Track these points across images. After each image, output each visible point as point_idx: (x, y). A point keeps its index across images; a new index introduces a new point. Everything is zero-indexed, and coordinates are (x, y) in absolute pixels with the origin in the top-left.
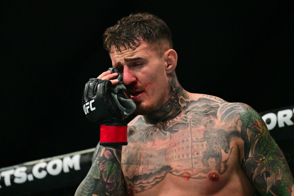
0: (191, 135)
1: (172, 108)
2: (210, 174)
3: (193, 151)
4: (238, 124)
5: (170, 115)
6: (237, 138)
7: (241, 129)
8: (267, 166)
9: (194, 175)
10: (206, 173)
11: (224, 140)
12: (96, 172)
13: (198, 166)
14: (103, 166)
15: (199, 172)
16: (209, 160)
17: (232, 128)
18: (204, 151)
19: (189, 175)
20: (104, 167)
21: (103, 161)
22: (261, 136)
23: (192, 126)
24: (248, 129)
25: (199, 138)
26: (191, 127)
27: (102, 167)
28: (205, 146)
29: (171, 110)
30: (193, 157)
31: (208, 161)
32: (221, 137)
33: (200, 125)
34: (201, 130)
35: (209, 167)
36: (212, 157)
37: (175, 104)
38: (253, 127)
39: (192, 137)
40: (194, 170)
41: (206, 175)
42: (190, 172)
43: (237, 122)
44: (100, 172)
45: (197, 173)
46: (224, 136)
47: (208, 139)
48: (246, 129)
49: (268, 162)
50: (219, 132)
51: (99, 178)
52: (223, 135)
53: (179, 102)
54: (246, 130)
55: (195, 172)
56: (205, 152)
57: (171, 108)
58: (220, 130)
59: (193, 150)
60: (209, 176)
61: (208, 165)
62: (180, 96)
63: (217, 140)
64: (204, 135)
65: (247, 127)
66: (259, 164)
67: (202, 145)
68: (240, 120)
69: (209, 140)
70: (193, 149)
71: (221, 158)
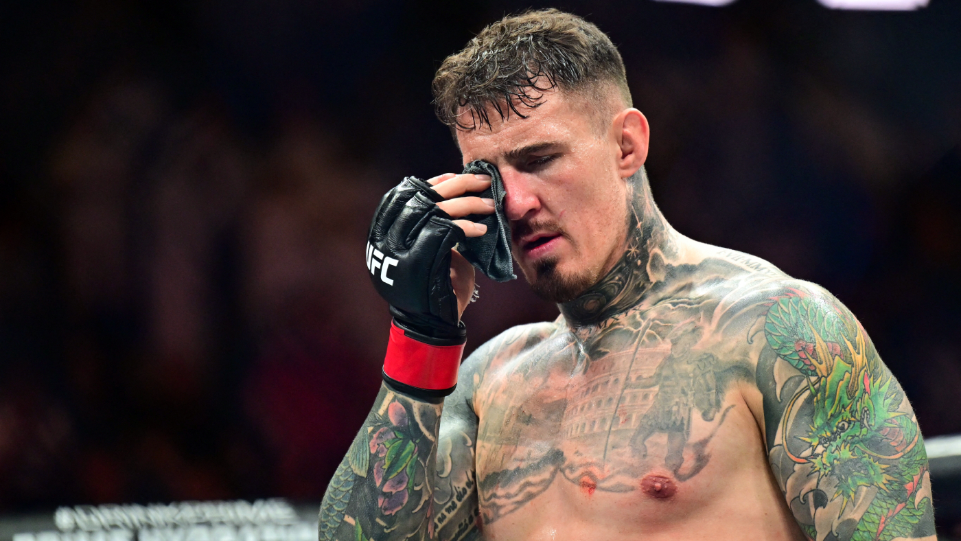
0: (630, 366)
1: (623, 285)
2: (644, 480)
3: (617, 412)
4: (755, 344)
5: (615, 303)
6: (746, 382)
7: (759, 359)
8: (822, 473)
9: (604, 480)
10: (634, 475)
11: (707, 385)
12: (361, 455)
13: (618, 454)
14: (379, 441)
15: (619, 472)
16: (650, 439)
17: (735, 353)
18: (644, 412)
19: (593, 480)
20: (381, 445)
21: (381, 430)
22: (816, 386)
23: (644, 341)
24: (779, 359)
25: (645, 376)
26: (642, 343)
27: (377, 446)
28: (651, 397)
29: (620, 288)
30: (613, 429)
31: (646, 443)
32: (704, 375)
33: (663, 338)
34: (658, 353)
35: (647, 459)
36: (661, 429)
37: (635, 272)
38: (798, 358)
39: (629, 373)
40: (608, 467)
41: (635, 482)
42: (596, 471)
43: (752, 336)
44: (368, 458)
45: (612, 476)
46: (712, 373)
47: (667, 378)
48: (772, 361)
49: (832, 464)
50: (700, 360)
51: (363, 474)
52: (708, 370)
53: (646, 267)
54: (774, 363)
55: (608, 471)
56: (645, 416)
57: (620, 283)
58: (705, 357)
59: (619, 409)
60: (642, 484)
61: (643, 453)
62: (654, 247)
63: (689, 384)
64: (661, 367)
65: (779, 355)
66: (797, 467)
67: (646, 397)
68: (761, 334)
69: (666, 383)
70: (620, 405)
71: (688, 434)
